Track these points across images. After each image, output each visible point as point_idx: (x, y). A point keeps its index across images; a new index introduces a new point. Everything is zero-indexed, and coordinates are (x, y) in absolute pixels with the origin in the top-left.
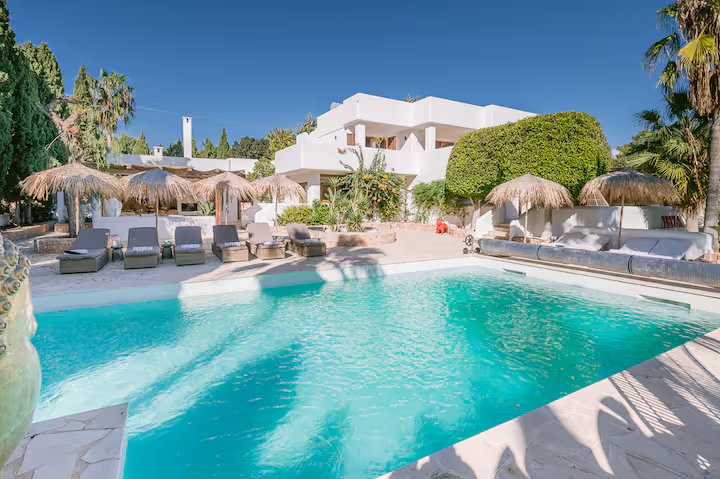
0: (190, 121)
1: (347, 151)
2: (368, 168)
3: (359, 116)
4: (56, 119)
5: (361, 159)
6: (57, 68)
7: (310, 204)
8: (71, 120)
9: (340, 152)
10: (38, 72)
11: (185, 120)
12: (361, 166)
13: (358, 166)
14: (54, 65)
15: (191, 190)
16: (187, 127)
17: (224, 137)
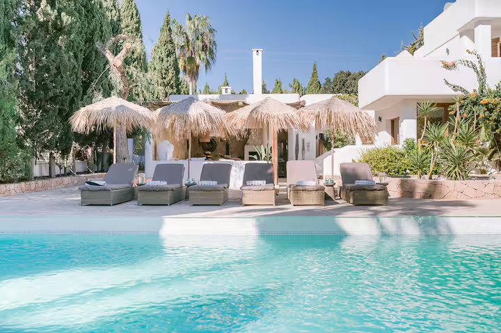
0: (260, 52)
1: (459, 66)
2: (493, 88)
3: (479, 13)
4: (109, 55)
5: (481, 74)
6: (137, 15)
7: (400, 147)
8: (122, 55)
9: (447, 66)
10: (115, 19)
11: (255, 53)
12: (482, 85)
13: (477, 87)
14: (135, 12)
15: (225, 121)
16: (257, 59)
17: (314, 74)
